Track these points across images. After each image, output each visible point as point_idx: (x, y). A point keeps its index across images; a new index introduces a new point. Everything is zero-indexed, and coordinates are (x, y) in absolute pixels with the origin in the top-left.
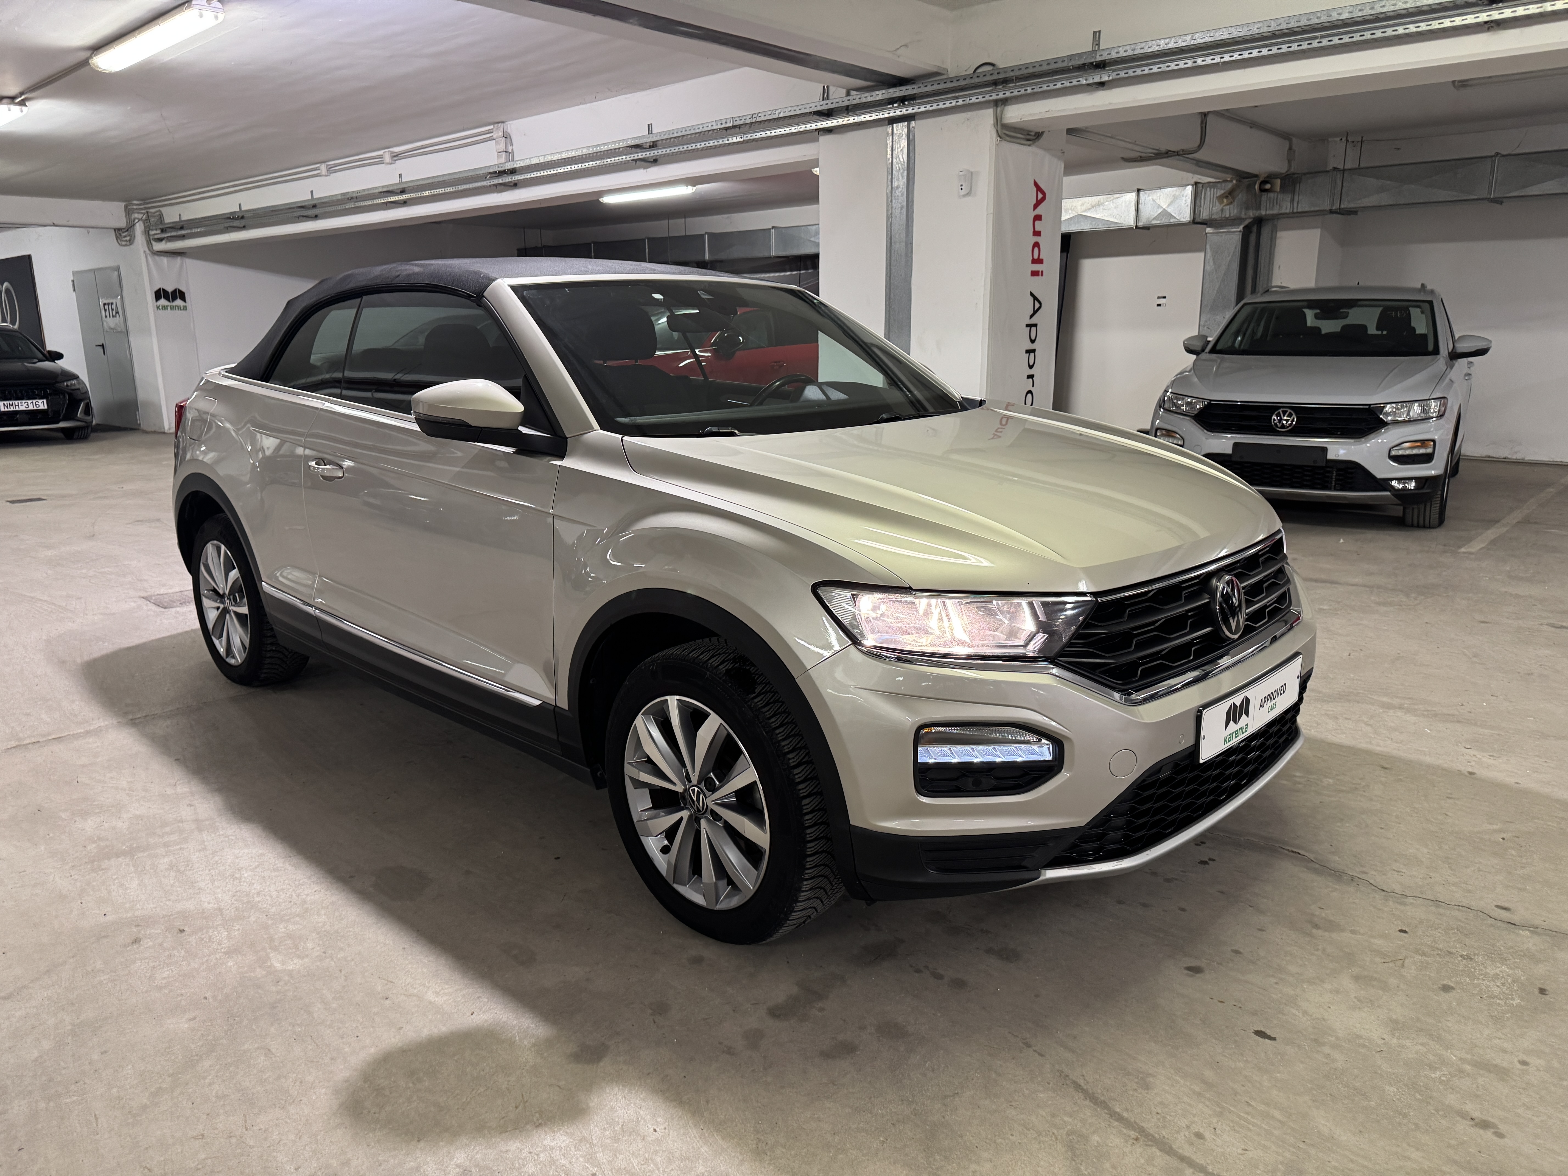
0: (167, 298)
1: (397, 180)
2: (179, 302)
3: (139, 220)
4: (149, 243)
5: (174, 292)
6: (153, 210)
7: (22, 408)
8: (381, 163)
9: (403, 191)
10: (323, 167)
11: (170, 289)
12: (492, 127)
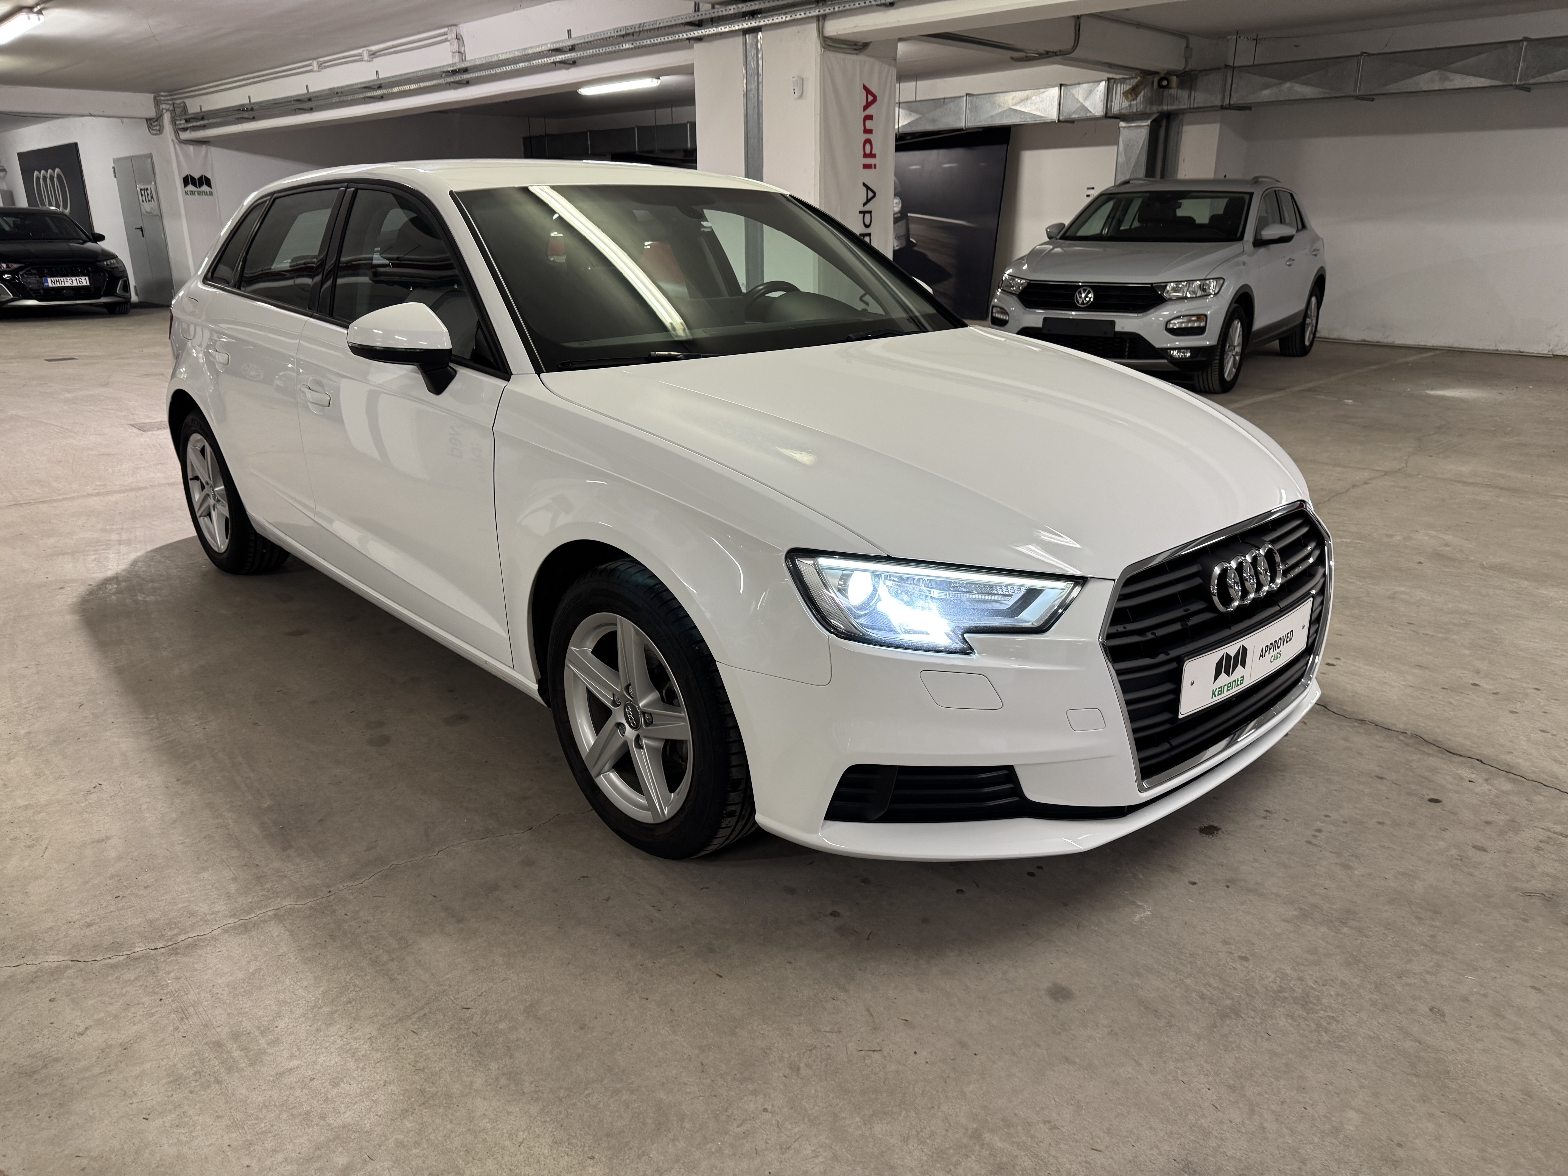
0: (194, 184)
1: (374, 77)
2: (205, 188)
3: (167, 110)
4: (176, 132)
5: (201, 178)
6: (178, 102)
7: (68, 284)
8: (361, 60)
9: (380, 87)
10: (315, 63)
11: (196, 176)
12: (446, 30)
